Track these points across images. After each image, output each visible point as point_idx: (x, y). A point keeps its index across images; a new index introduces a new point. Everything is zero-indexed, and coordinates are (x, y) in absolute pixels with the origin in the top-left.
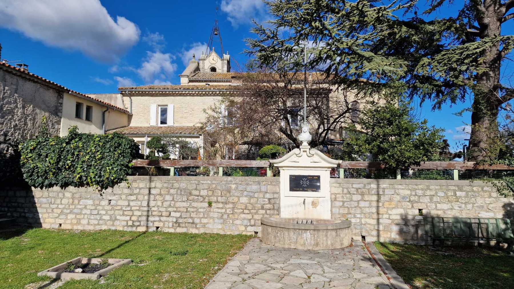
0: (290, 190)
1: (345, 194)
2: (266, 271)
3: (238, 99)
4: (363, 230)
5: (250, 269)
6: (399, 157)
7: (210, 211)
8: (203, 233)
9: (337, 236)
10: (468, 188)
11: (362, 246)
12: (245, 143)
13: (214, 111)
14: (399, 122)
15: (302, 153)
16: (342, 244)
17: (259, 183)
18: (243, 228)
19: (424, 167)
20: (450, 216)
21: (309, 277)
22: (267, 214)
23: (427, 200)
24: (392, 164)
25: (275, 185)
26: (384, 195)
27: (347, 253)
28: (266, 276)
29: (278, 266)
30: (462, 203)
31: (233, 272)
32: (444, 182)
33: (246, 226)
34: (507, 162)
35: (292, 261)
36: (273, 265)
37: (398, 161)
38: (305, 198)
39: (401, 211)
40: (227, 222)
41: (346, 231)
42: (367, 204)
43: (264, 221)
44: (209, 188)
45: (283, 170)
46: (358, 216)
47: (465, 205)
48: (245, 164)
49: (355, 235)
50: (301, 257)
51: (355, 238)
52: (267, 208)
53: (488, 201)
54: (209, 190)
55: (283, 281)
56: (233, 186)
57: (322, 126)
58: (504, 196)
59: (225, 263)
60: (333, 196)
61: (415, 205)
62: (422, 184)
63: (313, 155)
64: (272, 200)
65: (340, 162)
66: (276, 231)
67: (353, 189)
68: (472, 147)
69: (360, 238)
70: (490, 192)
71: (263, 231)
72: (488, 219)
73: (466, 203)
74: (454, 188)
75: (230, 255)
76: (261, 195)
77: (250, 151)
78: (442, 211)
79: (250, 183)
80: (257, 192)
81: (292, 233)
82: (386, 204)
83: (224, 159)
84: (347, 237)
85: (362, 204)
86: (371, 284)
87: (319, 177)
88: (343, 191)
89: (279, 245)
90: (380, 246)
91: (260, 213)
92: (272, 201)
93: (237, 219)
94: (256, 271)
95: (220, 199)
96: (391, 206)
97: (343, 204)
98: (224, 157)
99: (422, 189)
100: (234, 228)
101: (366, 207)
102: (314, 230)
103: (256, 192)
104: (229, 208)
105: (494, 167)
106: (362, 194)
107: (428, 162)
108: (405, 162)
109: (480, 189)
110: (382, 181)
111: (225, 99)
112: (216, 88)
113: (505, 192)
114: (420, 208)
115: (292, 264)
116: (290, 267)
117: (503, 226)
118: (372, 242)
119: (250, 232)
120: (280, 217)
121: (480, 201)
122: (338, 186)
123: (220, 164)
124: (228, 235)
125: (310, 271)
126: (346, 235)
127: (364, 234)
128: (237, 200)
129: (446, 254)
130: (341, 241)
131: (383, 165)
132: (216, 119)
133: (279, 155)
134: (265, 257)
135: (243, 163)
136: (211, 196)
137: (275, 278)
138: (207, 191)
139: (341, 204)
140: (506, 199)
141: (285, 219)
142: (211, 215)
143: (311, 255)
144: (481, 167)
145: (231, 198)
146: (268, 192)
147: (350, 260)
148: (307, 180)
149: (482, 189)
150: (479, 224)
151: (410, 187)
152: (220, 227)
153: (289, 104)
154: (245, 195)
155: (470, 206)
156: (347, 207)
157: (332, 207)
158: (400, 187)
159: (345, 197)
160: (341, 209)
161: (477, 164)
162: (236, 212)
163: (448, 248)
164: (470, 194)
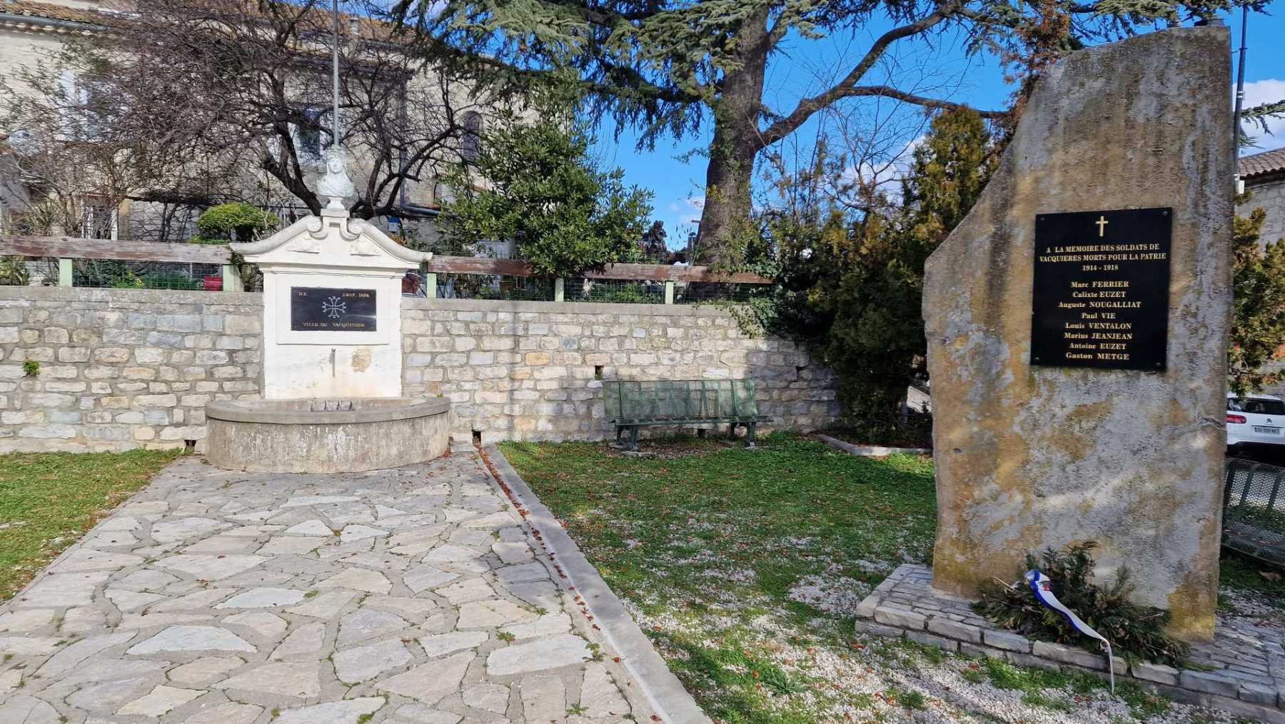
0: (293, 329)
1: (439, 335)
2: (218, 532)
3: (124, 58)
4: (478, 419)
5: (168, 533)
6: (562, 251)
7: (32, 391)
8: (12, 453)
9: (413, 434)
10: (687, 321)
11: (472, 453)
12: (152, 197)
13: (35, 84)
14: (566, 170)
15: (326, 229)
16: (425, 453)
17: (197, 308)
18: (148, 433)
19: (611, 274)
20: (654, 379)
21: (337, 533)
22: (224, 393)
23: (611, 345)
24: (546, 268)
25: (247, 314)
26: (526, 336)
27: (436, 472)
28: (216, 544)
29: (254, 517)
30: (676, 351)
31: (114, 544)
32: (645, 307)
33: (158, 428)
34: (759, 268)
35: (293, 502)
36: (239, 517)
37: (561, 262)
38: (334, 347)
39: (560, 371)
40: (94, 418)
41: (438, 422)
42: (488, 358)
43: (214, 410)
44: (25, 321)
45: (272, 272)
46: (467, 386)
47: (682, 355)
48: (151, 254)
49: (458, 430)
50: (319, 490)
51: (456, 437)
52: (225, 376)
53: (721, 345)
54: (26, 325)
55: (268, 548)
56: (112, 317)
57: (385, 166)
58: (748, 336)
59: (91, 523)
60: (409, 341)
61: (588, 357)
62: (606, 311)
63: (358, 236)
64: (240, 354)
65: (429, 256)
66: (250, 435)
67: (458, 324)
68: (704, 237)
69: (469, 437)
70: (726, 329)
71: (212, 437)
72: (719, 381)
73: (682, 352)
74: (663, 320)
75: (106, 504)
76: (206, 342)
77: (169, 220)
78: (639, 369)
79: (169, 308)
80: (194, 333)
81: (295, 437)
82: (531, 356)
83: (76, 237)
84: (438, 437)
85: (477, 358)
86: (484, 529)
87: (372, 294)
88: (433, 329)
89: (258, 469)
90: (512, 449)
91: (201, 390)
92: (241, 358)
93: (129, 409)
94: (188, 535)
95: (64, 353)
96: (540, 362)
97: (433, 359)
98: (75, 228)
99: (604, 323)
100: (117, 433)
101: (485, 366)
102: (356, 424)
103: (187, 334)
104: (97, 380)
105: (737, 279)
106: (479, 336)
107: (619, 265)
108: (575, 262)
109: (710, 323)
110: (523, 305)
111: (75, 50)
112: (42, 14)
113: (751, 327)
114: (599, 364)
115: (293, 508)
116: (288, 516)
117: (741, 394)
118: (497, 444)
119: (172, 441)
120: (263, 398)
121: (708, 347)
122: (422, 317)
123: (63, 251)
124: (98, 454)
125: (340, 520)
126: (436, 431)
127: (477, 427)
128: (125, 358)
129: (640, 454)
130: (422, 445)
131: (528, 268)
132: (43, 115)
133: (260, 232)
134: (217, 500)
135: (144, 249)
136: (33, 346)
137: (242, 546)
138: (20, 332)
139: (428, 358)
140: (751, 341)
141: (279, 403)
142: (36, 401)
143: (346, 484)
144: (715, 279)
145: (107, 351)
146: (228, 331)
147: (441, 486)
148: (339, 303)
149: (713, 322)
150: (703, 391)
151: (582, 318)
152: (71, 432)
153: (290, 93)
154: (153, 340)
155: (689, 357)
156: (442, 367)
157: (404, 368)
158: (561, 318)
159: (438, 344)
160: (428, 370)
161: (709, 271)
162: (121, 391)
163: (645, 443)
164: (691, 331)
